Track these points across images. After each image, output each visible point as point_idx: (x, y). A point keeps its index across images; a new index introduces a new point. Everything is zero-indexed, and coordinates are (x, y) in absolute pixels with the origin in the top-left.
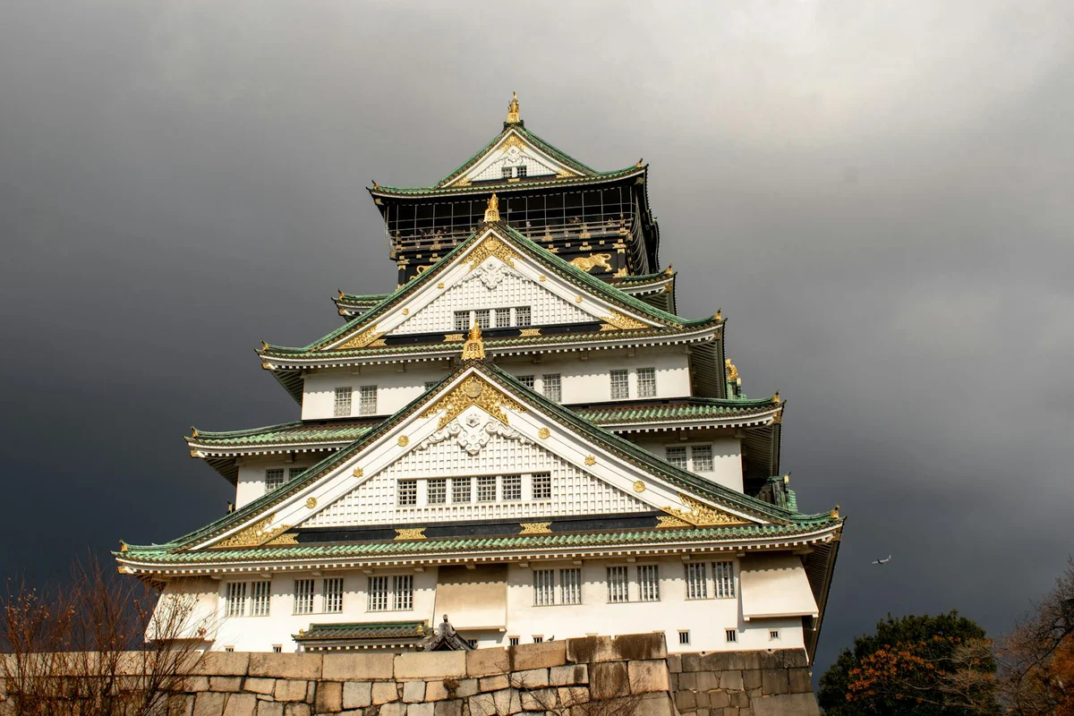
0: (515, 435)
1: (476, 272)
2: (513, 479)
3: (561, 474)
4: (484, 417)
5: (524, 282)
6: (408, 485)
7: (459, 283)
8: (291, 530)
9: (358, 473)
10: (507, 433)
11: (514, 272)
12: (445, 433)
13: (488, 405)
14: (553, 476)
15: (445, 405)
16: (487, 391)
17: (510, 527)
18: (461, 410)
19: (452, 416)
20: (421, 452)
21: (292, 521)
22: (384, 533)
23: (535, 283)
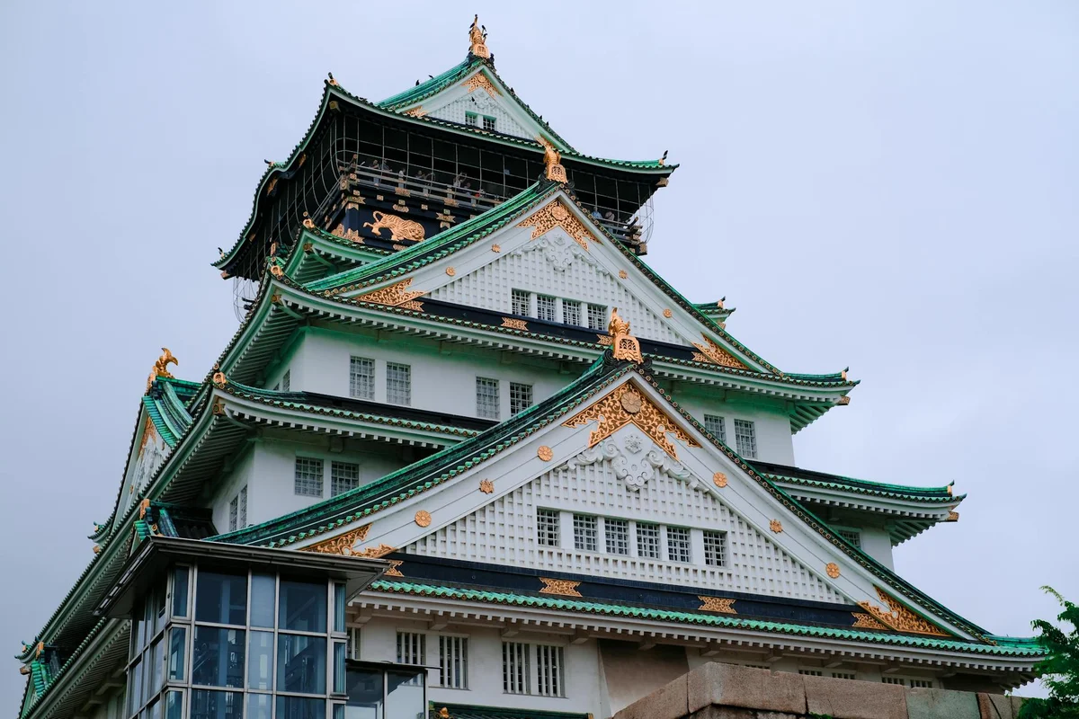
0: (685, 475)
1: (537, 242)
2: (679, 533)
3: (739, 539)
4: (646, 443)
5: (598, 272)
6: (548, 516)
7: (519, 252)
8: (393, 555)
9: (486, 488)
10: (676, 471)
11: (587, 257)
12: (597, 454)
13: (650, 428)
14: (730, 538)
15: (596, 416)
16: (647, 408)
17: (686, 598)
18: (616, 427)
19: (607, 432)
20: (565, 474)
21: (396, 543)
22: (527, 580)
23: (612, 278)
